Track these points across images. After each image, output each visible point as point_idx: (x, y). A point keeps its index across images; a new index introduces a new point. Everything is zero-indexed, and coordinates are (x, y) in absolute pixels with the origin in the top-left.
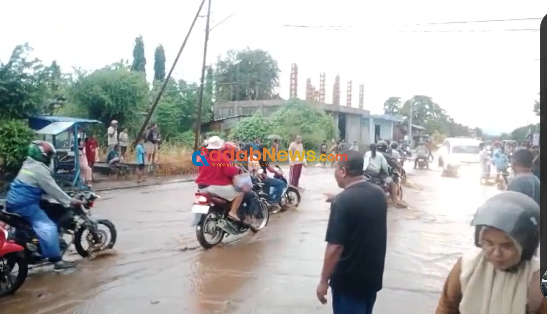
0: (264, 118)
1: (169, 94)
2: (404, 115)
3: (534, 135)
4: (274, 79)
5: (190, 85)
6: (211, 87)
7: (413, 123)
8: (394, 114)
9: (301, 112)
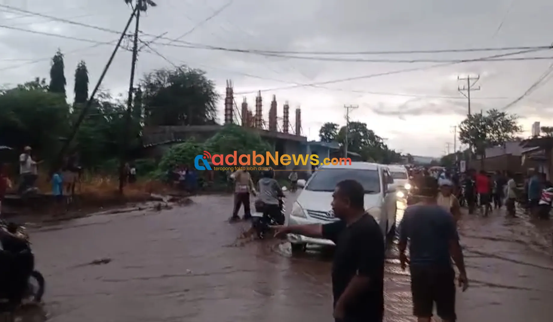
0: (198, 144)
1: (92, 117)
2: (340, 142)
3: (462, 162)
4: (209, 104)
5: (116, 109)
6: (140, 111)
7: (348, 150)
8: (331, 140)
9: (237, 138)
